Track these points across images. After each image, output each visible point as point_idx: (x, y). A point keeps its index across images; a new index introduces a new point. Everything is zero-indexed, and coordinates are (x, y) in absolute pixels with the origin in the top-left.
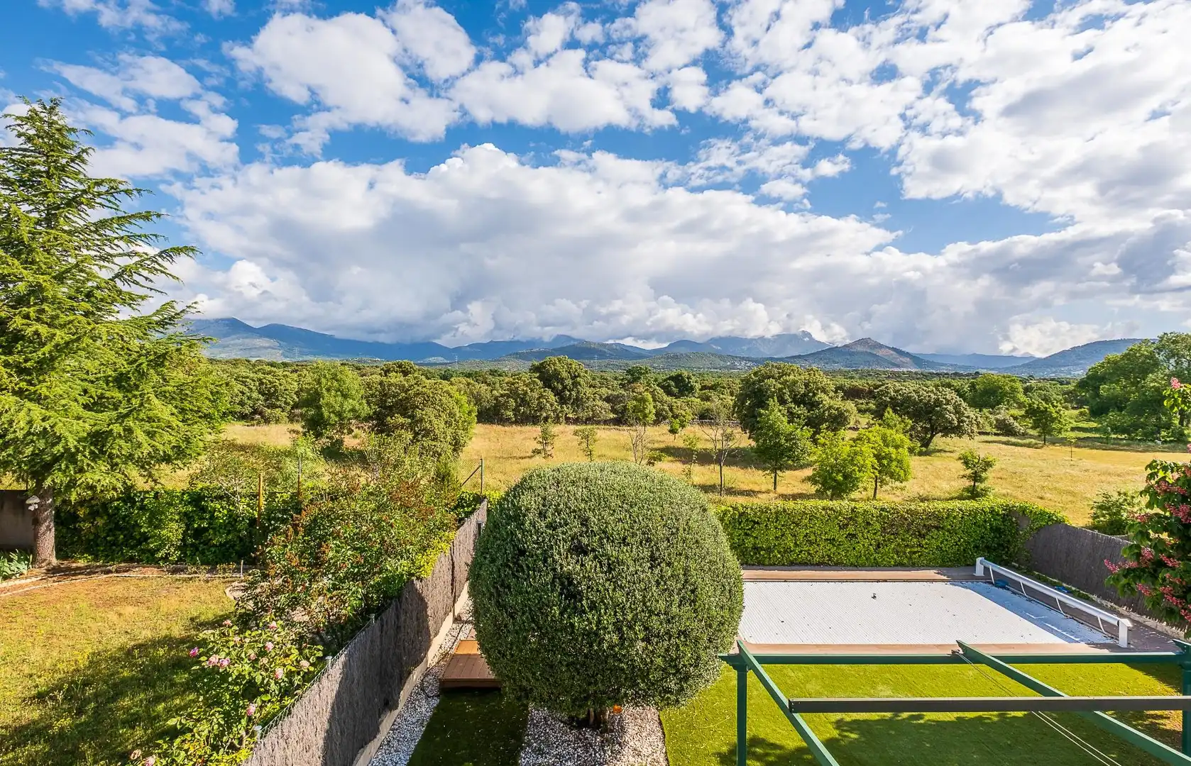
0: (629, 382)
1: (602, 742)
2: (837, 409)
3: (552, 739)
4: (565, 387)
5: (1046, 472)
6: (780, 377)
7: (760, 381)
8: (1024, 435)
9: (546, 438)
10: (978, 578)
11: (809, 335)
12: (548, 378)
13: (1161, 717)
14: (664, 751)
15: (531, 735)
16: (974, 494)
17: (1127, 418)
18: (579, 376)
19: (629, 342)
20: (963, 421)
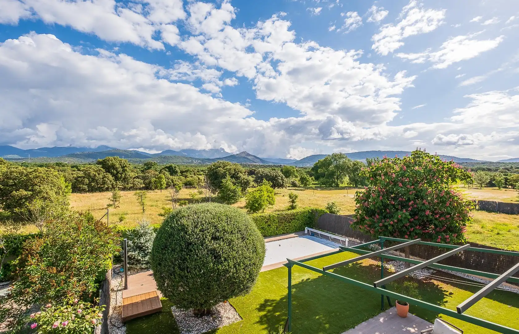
0: (146, 169)
1: (213, 319)
2: (246, 180)
3: (191, 325)
4: (118, 173)
5: (309, 199)
6: (224, 167)
7: (216, 169)
8: (299, 187)
9: (115, 198)
10: (306, 234)
11: (223, 149)
12: (108, 168)
13: (361, 263)
14: (237, 314)
15: (181, 326)
16: (293, 208)
17: (325, 180)
18: (126, 166)
19: (141, 150)
20: (284, 183)
